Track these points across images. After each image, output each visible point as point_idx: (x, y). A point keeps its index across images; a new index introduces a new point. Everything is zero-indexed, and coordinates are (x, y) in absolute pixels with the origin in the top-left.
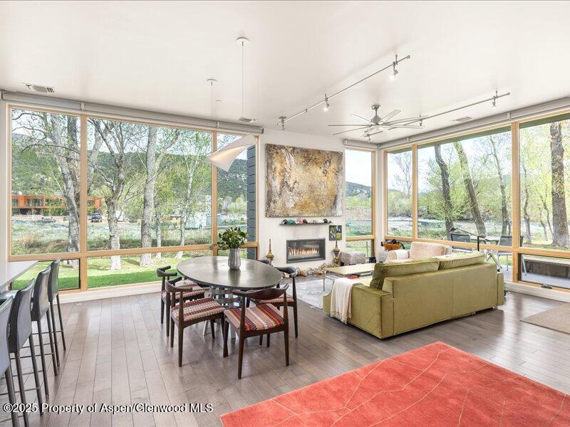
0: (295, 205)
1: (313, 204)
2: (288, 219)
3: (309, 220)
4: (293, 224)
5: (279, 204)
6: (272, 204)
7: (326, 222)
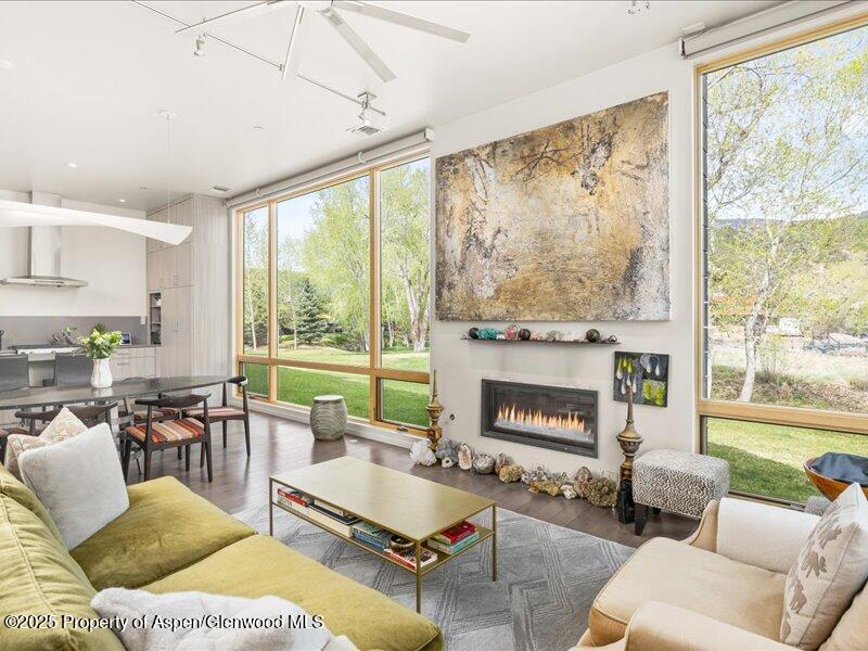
0: (497, 291)
1: (548, 286)
2: (481, 326)
3: (538, 331)
4: (491, 339)
5: (460, 290)
6: (445, 292)
7: (593, 339)
